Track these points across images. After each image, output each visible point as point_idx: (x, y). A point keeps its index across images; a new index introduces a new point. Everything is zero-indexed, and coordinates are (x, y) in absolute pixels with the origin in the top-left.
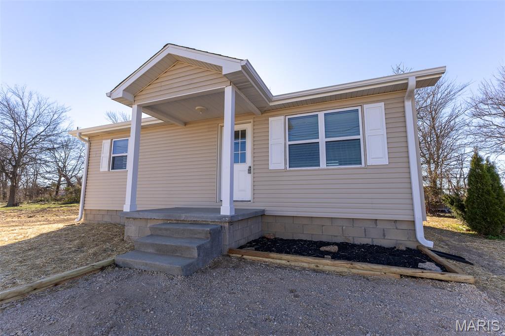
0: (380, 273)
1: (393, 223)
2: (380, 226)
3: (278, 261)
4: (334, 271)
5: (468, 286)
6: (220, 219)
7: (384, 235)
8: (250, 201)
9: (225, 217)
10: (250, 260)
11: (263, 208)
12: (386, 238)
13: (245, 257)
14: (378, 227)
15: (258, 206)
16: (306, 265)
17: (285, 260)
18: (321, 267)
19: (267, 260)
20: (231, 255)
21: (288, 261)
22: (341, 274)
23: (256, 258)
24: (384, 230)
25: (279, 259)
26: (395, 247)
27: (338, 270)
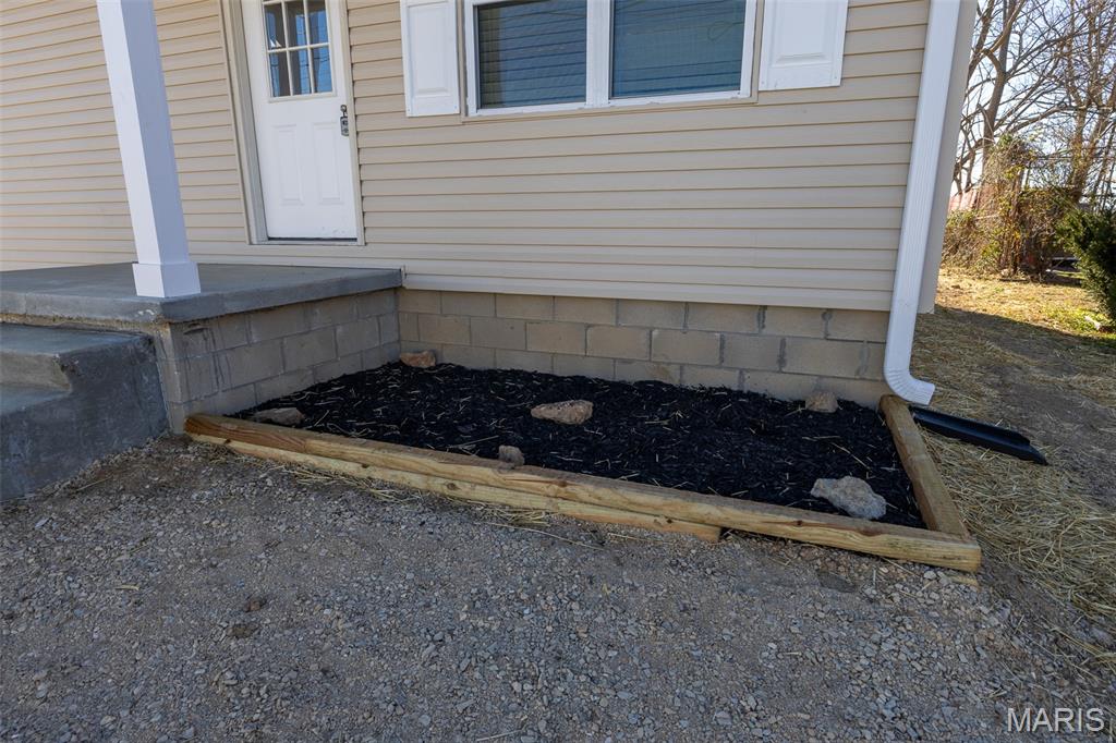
0: (652, 519)
1: (820, 318)
2: (775, 328)
3: (334, 465)
4: (504, 506)
5: (944, 580)
6: (131, 313)
7: (782, 361)
8: (355, 239)
9: (145, 304)
10: (250, 455)
11: (395, 265)
12: (784, 370)
13: (235, 445)
14: (764, 331)
15: (378, 258)
16: (416, 481)
17: (355, 461)
18: (464, 490)
19: (299, 458)
20: (196, 437)
21: (365, 466)
22: (516, 521)
23: (267, 449)
24: (783, 343)
25: (336, 458)
26: (802, 403)
27: (515, 503)
